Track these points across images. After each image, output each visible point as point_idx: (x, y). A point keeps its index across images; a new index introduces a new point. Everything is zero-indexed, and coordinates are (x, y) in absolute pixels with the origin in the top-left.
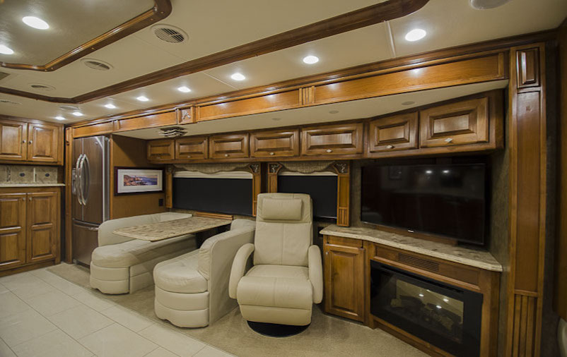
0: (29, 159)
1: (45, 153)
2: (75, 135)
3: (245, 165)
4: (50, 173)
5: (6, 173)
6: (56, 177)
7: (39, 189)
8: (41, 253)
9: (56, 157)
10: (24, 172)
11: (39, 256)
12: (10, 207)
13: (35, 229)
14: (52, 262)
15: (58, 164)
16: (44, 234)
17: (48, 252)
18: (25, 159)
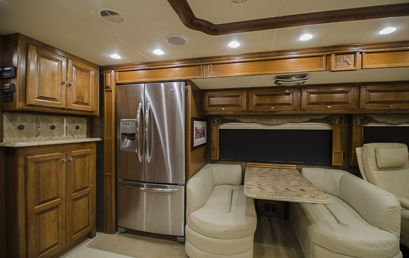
0: (68, 107)
1: (83, 99)
2: (119, 79)
3: (323, 117)
4: (80, 125)
5: (34, 125)
6: (86, 130)
7: (77, 146)
8: (81, 228)
9: (92, 106)
10: (55, 124)
11: (79, 231)
12: (49, 173)
13: (75, 197)
14: (90, 235)
15: (94, 113)
16: (82, 203)
17: (87, 224)
18: (64, 106)
